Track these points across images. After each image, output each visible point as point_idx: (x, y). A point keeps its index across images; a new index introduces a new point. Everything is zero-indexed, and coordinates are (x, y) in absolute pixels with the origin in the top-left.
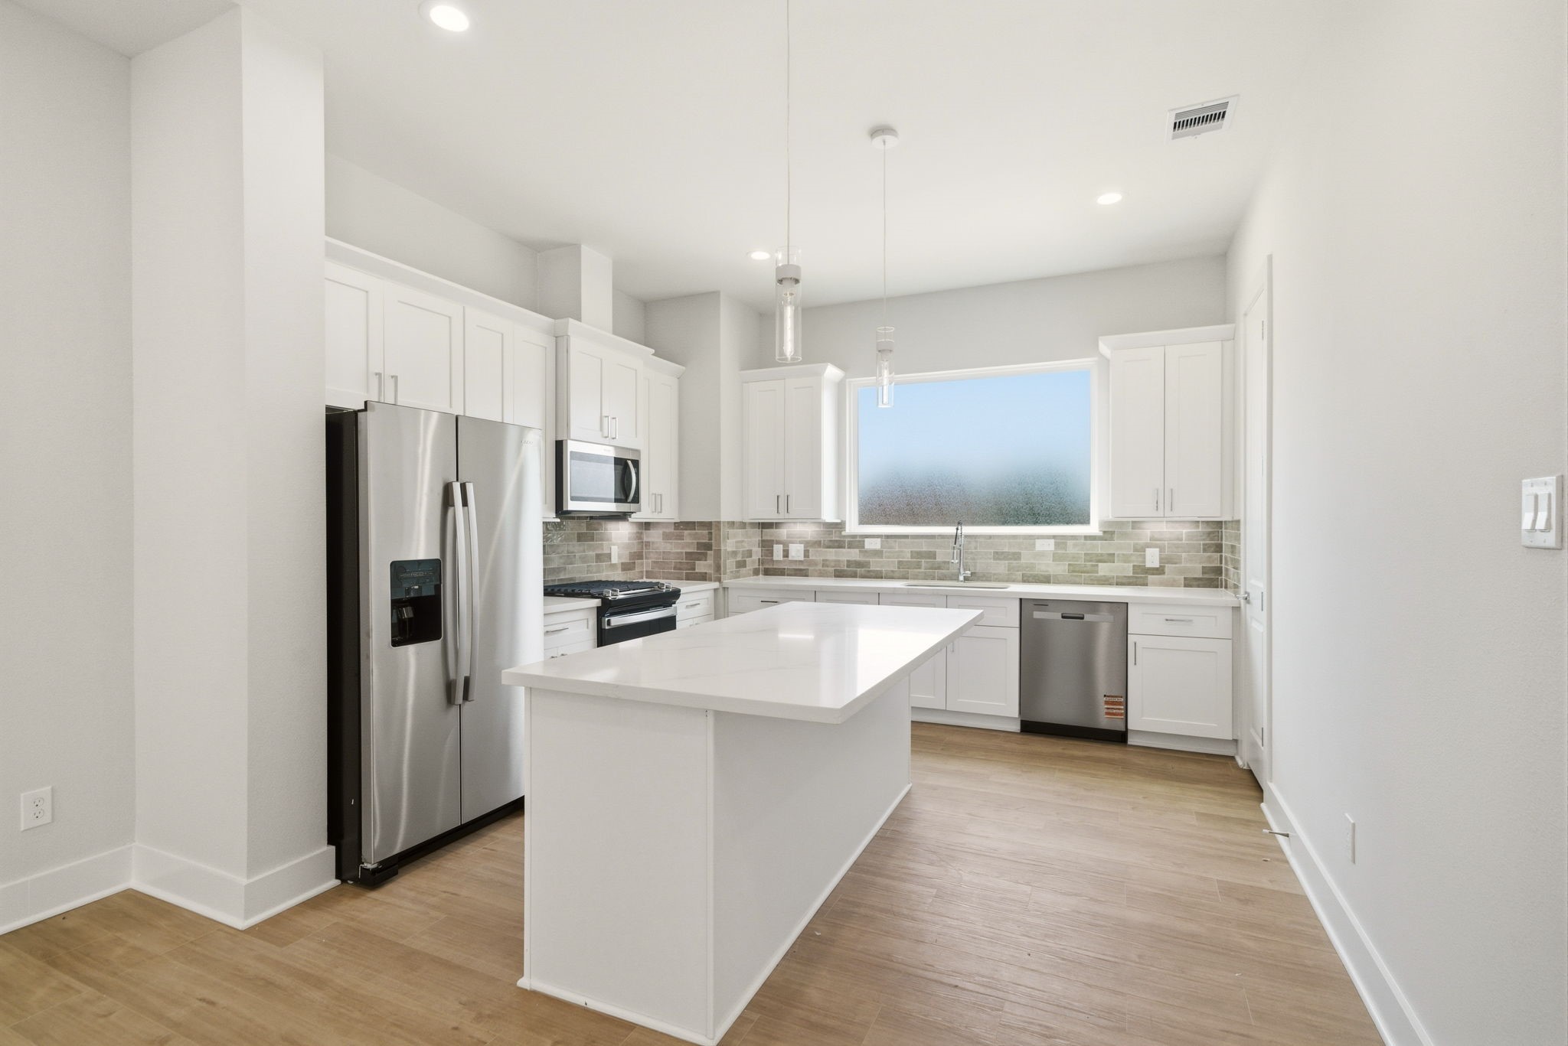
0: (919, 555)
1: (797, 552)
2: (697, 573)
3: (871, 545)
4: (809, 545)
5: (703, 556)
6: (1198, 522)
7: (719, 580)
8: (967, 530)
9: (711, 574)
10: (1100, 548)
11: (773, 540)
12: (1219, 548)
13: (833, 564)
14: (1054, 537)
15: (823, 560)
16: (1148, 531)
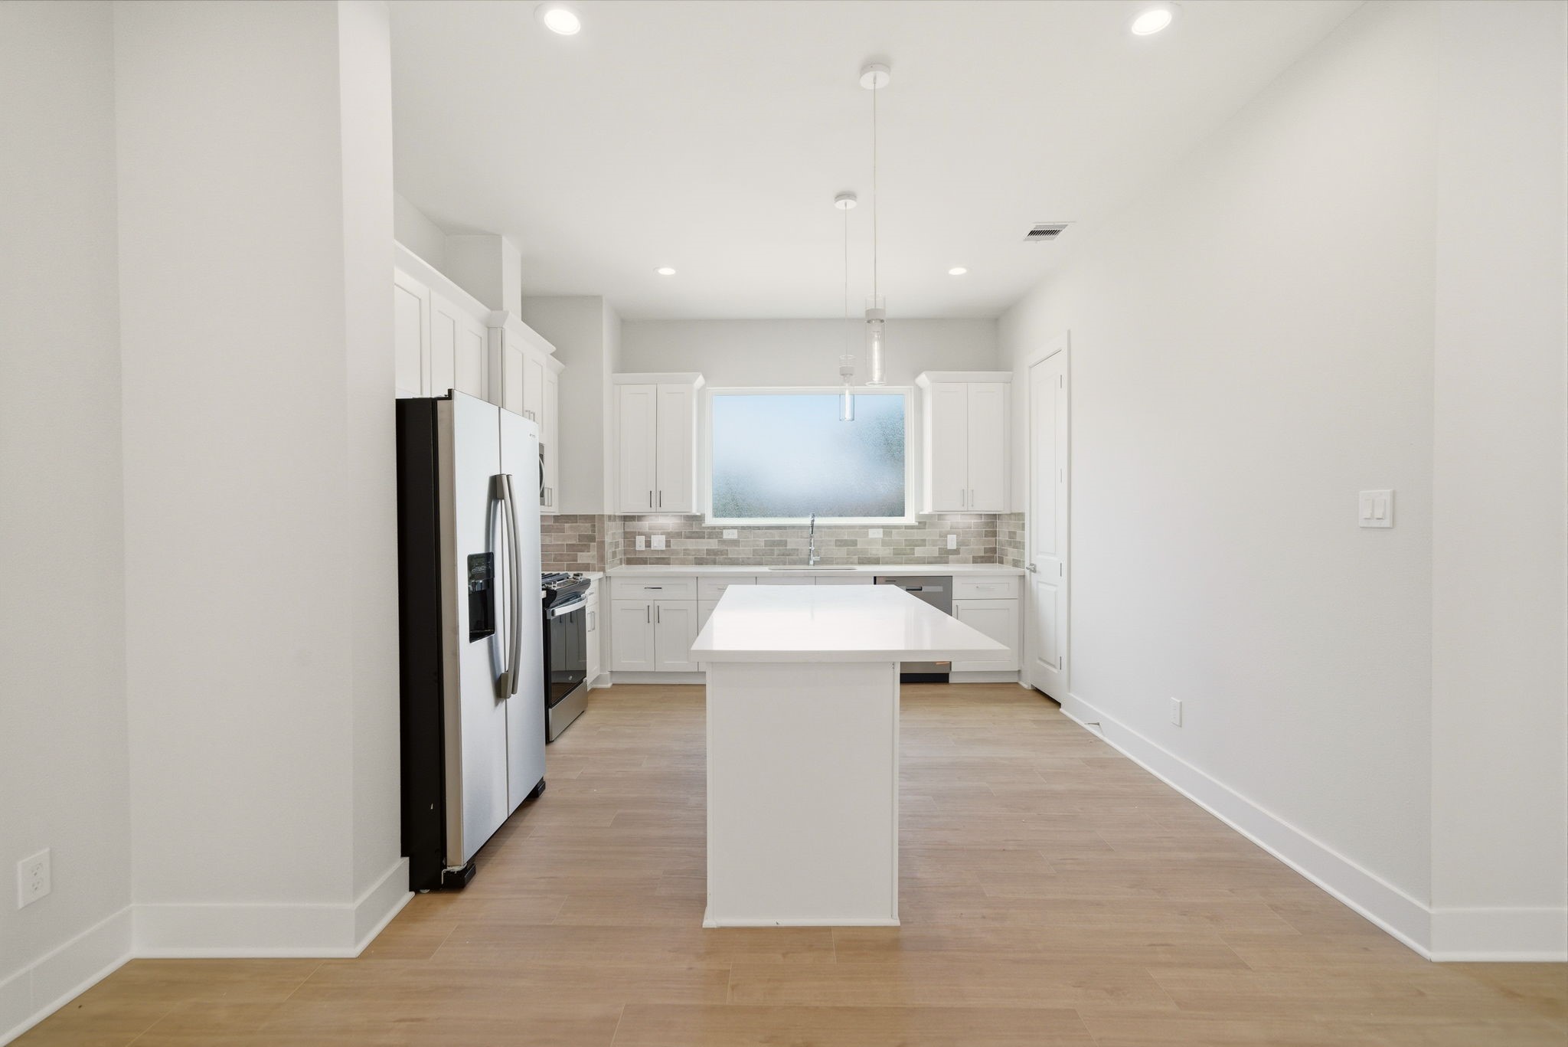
0: (774, 543)
1: (658, 542)
2: (579, 564)
3: (728, 535)
4: (670, 536)
5: (585, 548)
6: (981, 515)
7: (603, 570)
8: (818, 521)
9: (594, 564)
10: (917, 535)
11: (635, 532)
12: (994, 534)
13: (694, 553)
14: (883, 527)
15: (684, 550)
16: (950, 521)
